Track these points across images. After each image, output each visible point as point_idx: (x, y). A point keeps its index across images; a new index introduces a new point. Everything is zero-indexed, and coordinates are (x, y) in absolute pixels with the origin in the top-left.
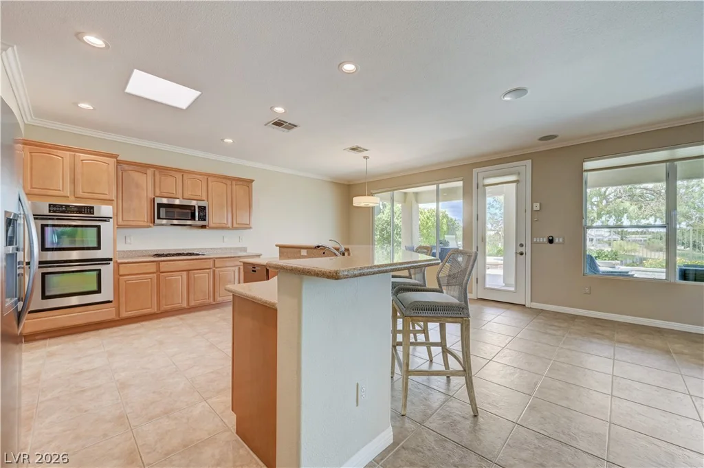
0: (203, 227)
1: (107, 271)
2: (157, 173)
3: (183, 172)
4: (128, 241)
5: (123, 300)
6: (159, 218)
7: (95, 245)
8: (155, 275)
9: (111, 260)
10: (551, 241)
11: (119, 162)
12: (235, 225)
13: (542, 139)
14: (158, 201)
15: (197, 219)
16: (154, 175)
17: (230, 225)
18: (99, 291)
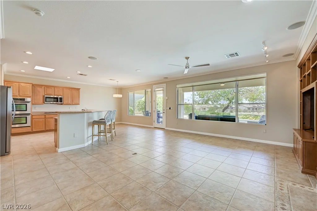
0: (62, 104)
1: (29, 118)
2: (45, 88)
3: (54, 87)
4: (36, 109)
5: (34, 126)
6: (46, 101)
7: (25, 110)
8: (44, 119)
9: (30, 114)
10: (170, 109)
11: (33, 85)
12: (73, 103)
13: (164, 78)
14: (45, 96)
15: (59, 101)
16: (44, 88)
17: (71, 104)
18: (26, 123)
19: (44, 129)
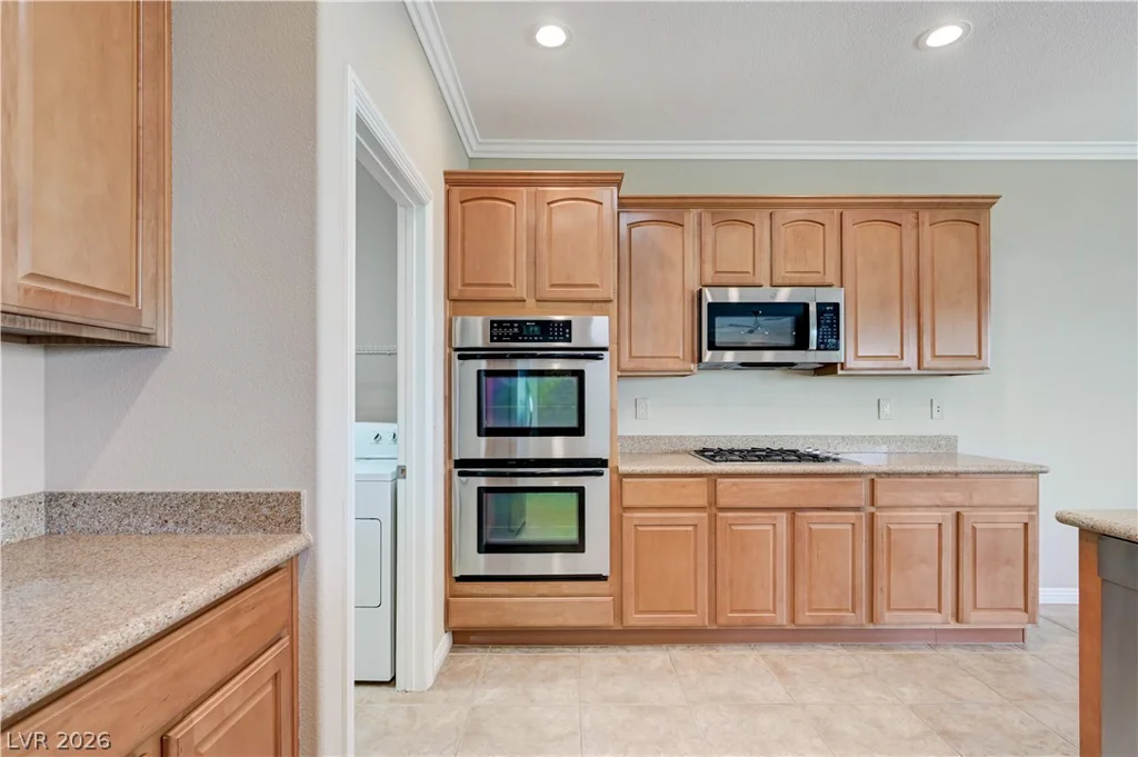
0: (827, 369)
1: (598, 490)
2: (707, 219)
3: (772, 205)
4: (642, 411)
5: (630, 576)
6: (712, 347)
7: (574, 423)
8: (704, 515)
9: (604, 463)
11: (623, 202)
12: (927, 363)
14: (711, 296)
15: (812, 344)
16: (701, 226)
17: (911, 360)
18: (580, 544)
19: (699, 618)
